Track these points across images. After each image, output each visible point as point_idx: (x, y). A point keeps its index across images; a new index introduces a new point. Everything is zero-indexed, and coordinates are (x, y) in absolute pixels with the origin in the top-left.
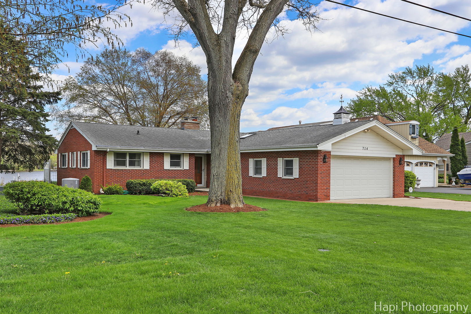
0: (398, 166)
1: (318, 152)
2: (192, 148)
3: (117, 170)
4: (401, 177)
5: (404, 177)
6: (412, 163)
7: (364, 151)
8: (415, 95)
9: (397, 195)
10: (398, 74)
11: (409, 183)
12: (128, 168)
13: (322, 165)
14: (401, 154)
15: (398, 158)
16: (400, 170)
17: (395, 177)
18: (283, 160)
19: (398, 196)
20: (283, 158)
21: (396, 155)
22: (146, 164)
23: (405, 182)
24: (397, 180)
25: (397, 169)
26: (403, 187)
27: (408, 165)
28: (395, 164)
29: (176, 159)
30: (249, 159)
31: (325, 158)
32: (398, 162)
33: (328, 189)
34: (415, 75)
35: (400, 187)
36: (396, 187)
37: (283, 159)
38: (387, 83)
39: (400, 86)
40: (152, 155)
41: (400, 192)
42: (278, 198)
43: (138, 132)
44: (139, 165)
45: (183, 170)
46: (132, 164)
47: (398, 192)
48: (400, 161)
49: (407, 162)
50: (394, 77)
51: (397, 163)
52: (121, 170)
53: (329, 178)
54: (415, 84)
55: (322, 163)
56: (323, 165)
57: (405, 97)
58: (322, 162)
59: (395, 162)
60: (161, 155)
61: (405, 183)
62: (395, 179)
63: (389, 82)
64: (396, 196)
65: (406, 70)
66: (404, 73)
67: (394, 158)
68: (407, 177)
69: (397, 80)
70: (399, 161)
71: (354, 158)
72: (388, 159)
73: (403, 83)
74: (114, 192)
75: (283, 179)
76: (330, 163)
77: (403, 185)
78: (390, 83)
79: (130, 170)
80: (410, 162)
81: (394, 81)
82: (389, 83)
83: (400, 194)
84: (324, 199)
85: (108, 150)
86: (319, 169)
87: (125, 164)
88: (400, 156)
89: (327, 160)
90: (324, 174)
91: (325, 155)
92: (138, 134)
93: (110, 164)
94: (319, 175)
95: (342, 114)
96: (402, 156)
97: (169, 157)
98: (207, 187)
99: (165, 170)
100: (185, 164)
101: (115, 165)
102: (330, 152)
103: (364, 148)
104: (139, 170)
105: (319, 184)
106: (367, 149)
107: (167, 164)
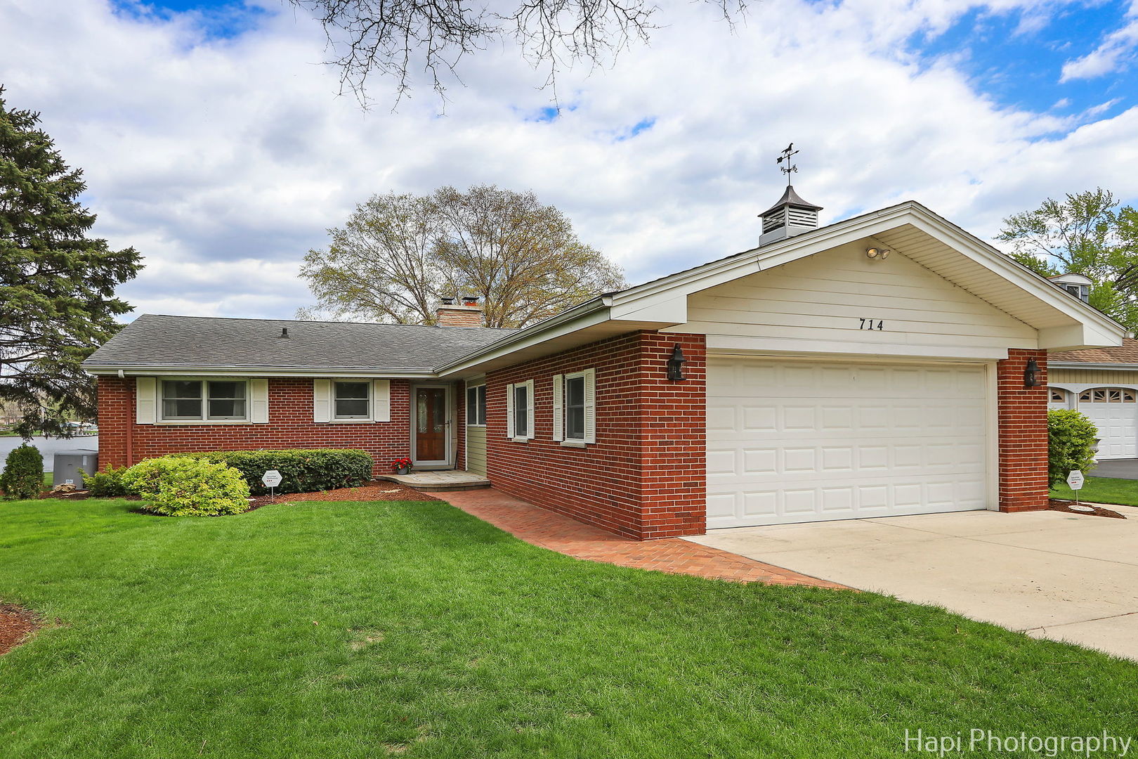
0: (1019, 393)
1: (640, 338)
3: (169, 427)
4: (1033, 431)
5: (1043, 431)
6: (1069, 392)
7: (866, 335)
8: (1067, 256)
9: (1018, 499)
10: (1026, 216)
11: (1070, 455)
12: (205, 420)
13: (663, 388)
14: (1032, 346)
15: (1019, 363)
16: (1030, 408)
17: (1006, 432)
18: (564, 382)
19: (1022, 504)
20: (563, 373)
21: (1011, 351)
22: (258, 409)
23: (1049, 450)
24: (1014, 446)
25: (1014, 403)
26: (1044, 469)
27: (1056, 398)
28: (1006, 383)
29: (352, 396)
30: (506, 388)
31: (678, 364)
32: (1019, 378)
33: (697, 487)
34: (1065, 214)
35: (1030, 469)
36: (1013, 470)
37: (564, 377)
38: (1001, 234)
39: (1029, 241)
40: (276, 385)
41: (1030, 489)
42: (556, 511)
43: (285, 331)
44: (243, 414)
45: (374, 424)
46: (216, 411)
47: (1019, 490)
48: (1028, 373)
49: (1053, 388)
50: (1016, 222)
51: (1017, 380)
52: (180, 426)
53: (699, 443)
54: (1066, 233)
55: (661, 382)
56: (669, 389)
57: (1041, 265)
58: (663, 376)
59: (1005, 378)
60: (305, 385)
61: (1051, 454)
62: (1006, 441)
63: (1005, 233)
64: (1013, 505)
65: (1044, 207)
66: (1038, 212)
67: (1001, 363)
68: (1057, 433)
69: (1024, 228)
70: (1024, 373)
71: (824, 362)
72: (975, 367)
73: (1037, 233)
74: (108, 488)
75: (565, 448)
76: (704, 383)
77: (1041, 464)
78: (1009, 234)
79: (209, 426)
80: (1063, 390)
81: (1016, 231)
82: (1005, 235)
83: (1029, 499)
84: (672, 527)
85: (121, 373)
86: (649, 407)
87: (197, 412)
88: (1029, 353)
89: (686, 370)
90: (675, 425)
91: (676, 350)
92: (282, 337)
93: (149, 410)
94: (648, 431)
95: (787, 209)
96: (1034, 354)
97: (333, 391)
98: (455, 469)
99: (319, 424)
100: (380, 408)
101: (167, 413)
102: (702, 338)
103: (864, 320)
104: (238, 426)
105: (651, 468)
106: (880, 326)
107: (324, 409)
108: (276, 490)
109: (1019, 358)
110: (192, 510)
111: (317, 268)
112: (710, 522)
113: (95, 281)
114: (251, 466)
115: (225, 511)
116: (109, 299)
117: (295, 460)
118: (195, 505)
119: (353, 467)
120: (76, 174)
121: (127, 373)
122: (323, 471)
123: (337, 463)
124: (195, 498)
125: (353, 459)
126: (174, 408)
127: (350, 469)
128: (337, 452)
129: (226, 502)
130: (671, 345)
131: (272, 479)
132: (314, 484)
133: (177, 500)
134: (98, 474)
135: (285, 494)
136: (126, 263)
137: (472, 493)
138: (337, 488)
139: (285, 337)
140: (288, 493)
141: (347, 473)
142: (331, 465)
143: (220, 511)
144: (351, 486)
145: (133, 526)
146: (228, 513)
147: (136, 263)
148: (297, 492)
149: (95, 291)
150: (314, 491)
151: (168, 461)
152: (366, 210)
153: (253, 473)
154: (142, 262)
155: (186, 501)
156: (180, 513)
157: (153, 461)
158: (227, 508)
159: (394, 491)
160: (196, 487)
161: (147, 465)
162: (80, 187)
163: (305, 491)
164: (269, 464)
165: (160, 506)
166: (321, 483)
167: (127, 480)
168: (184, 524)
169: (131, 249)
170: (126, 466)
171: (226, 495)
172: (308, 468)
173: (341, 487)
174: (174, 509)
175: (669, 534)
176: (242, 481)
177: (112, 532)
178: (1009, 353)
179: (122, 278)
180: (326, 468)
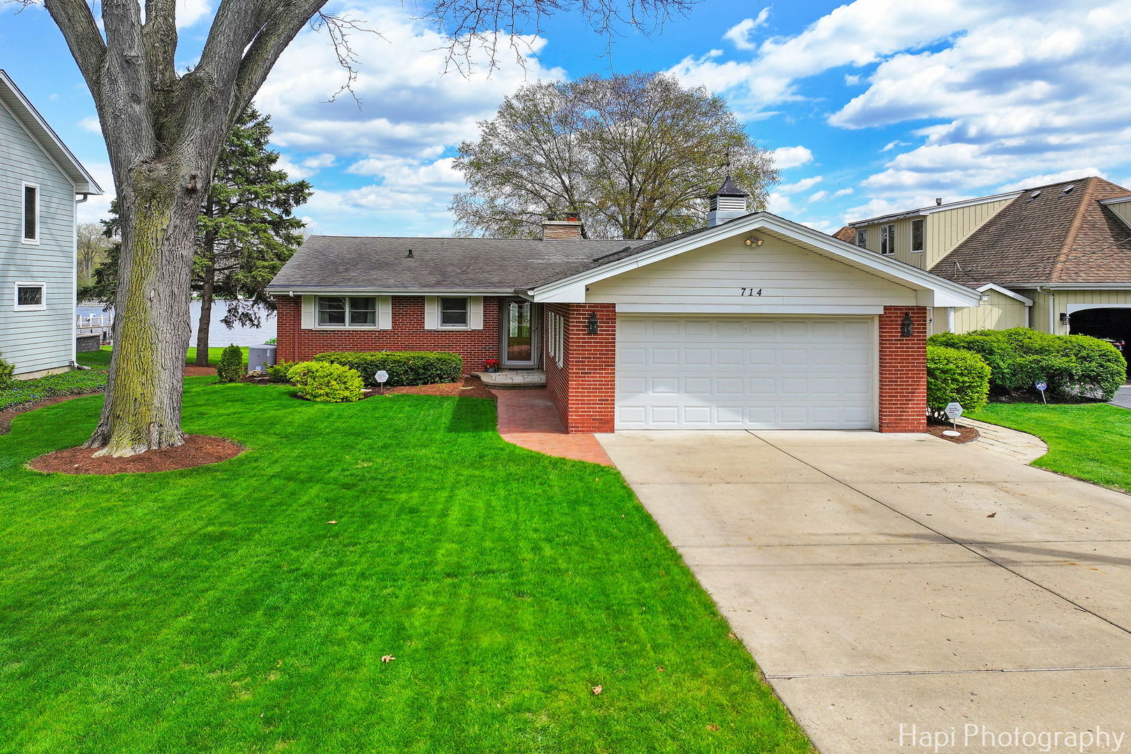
1: (569, 306)
2: (493, 285)
3: (323, 331)
4: (910, 370)
7: (747, 300)
9: (894, 423)
12: (347, 326)
13: (585, 338)
14: (909, 302)
15: (894, 317)
16: (908, 352)
17: (884, 370)
19: (897, 426)
21: (886, 308)
22: (384, 320)
25: (891, 348)
28: (884, 333)
29: (454, 308)
33: (608, 401)
35: (906, 400)
40: (397, 301)
41: (907, 416)
43: (410, 251)
44: (374, 322)
45: (469, 331)
46: (354, 320)
47: (896, 415)
52: (330, 331)
53: (609, 373)
55: (583, 334)
56: (588, 338)
58: (585, 330)
60: (418, 302)
62: (884, 378)
64: (888, 427)
70: (902, 325)
74: (281, 376)
76: (613, 335)
79: (350, 331)
83: (905, 423)
84: (590, 427)
85: (291, 294)
86: (575, 350)
87: (342, 321)
88: (906, 309)
89: (601, 327)
90: (593, 362)
91: (593, 316)
92: (408, 257)
93: (310, 320)
94: (574, 365)
95: (719, 197)
96: (914, 309)
97: (439, 304)
98: (538, 368)
99: (428, 331)
100: (476, 320)
101: (322, 321)
102: (614, 305)
103: (745, 289)
104: (370, 331)
105: (575, 388)
106: (759, 293)
107: (432, 320)
108: (385, 384)
109: (897, 313)
110: (326, 398)
111: (466, 160)
112: (618, 424)
113: (278, 203)
114: (371, 366)
115: (346, 399)
116: (288, 218)
117: (401, 362)
118: (327, 394)
119: (444, 367)
120: (266, 119)
121: (295, 294)
122: (421, 371)
123: (432, 364)
124: (327, 390)
125: (444, 361)
126: (327, 317)
127: (441, 369)
128: (432, 355)
129: (347, 393)
130: (590, 311)
131: (382, 376)
132: (415, 380)
133: (317, 391)
134: (277, 367)
135: (394, 386)
136: (299, 192)
137: (527, 392)
138: (431, 383)
139: (410, 257)
140: (396, 386)
141: (439, 372)
142: (428, 366)
143: (342, 399)
144: (442, 382)
145: (291, 406)
146: (348, 401)
147: (307, 191)
148: (403, 385)
149: (277, 211)
150: (415, 385)
151: (314, 365)
152: (515, 102)
153: (368, 373)
154: (311, 190)
155: (322, 391)
156: (318, 400)
157: (305, 364)
158: (347, 397)
159: (468, 388)
160: (329, 382)
161: (302, 366)
162: (269, 132)
163: (408, 384)
164: (382, 365)
165: (308, 394)
166: (421, 379)
167: (290, 376)
168: (318, 406)
169: (303, 181)
170: (294, 361)
171: (347, 388)
172: (410, 368)
173: (434, 382)
174: (315, 397)
175: (587, 431)
176: (359, 379)
177: (278, 410)
178: (885, 309)
179: (297, 203)
180: (424, 369)
